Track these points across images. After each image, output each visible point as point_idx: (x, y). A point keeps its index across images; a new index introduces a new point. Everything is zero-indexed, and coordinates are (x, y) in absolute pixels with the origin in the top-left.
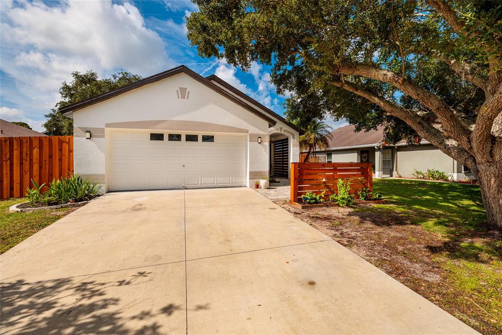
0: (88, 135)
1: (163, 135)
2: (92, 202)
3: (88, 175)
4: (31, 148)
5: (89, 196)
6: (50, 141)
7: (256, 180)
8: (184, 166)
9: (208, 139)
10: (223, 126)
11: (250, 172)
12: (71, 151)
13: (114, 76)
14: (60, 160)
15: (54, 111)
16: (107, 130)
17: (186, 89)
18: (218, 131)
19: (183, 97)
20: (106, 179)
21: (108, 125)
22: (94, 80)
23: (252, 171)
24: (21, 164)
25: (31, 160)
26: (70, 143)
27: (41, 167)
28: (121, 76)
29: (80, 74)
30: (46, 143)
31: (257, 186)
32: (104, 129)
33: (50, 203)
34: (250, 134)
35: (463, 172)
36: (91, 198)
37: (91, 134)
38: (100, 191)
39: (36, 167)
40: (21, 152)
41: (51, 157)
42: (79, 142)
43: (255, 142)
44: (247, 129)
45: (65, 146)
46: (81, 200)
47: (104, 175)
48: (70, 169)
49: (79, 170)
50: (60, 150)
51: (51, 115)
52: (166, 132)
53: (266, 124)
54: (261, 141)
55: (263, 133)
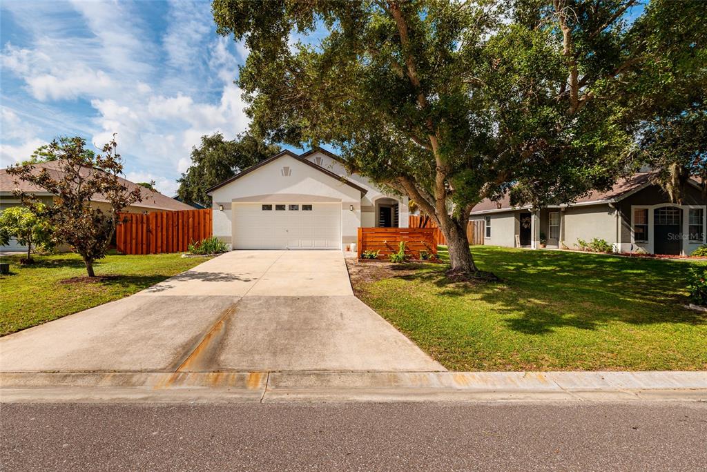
0: (221, 208)
1: (271, 206)
2: (224, 254)
3: (222, 237)
4: (188, 218)
5: (222, 251)
6: (199, 213)
7: (348, 244)
8: (287, 231)
9: (307, 208)
10: (319, 197)
11: (343, 237)
12: (211, 220)
13: (238, 136)
14: (204, 226)
15: (184, 175)
16: (233, 203)
17: (288, 168)
18: (315, 201)
19: (286, 175)
20: (232, 240)
21: (234, 200)
22: (220, 141)
23: (345, 235)
24: (183, 229)
25: (188, 226)
26: (210, 214)
27: (193, 231)
28: (245, 135)
29: (208, 137)
30: (196, 214)
31: (348, 249)
32: (231, 203)
33: (201, 254)
34: (343, 203)
35: (633, 240)
36: (224, 252)
37: (223, 207)
38: (228, 249)
39: (191, 230)
40: (183, 221)
41: (199, 224)
42: (216, 213)
43: (347, 209)
44: (340, 198)
45: (207, 216)
46: (218, 253)
47: (230, 237)
48: (210, 233)
49: (216, 233)
50: (205, 219)
51: (182, 180)
52: (274, 204)
53: (358, 193)
54: (353, 208)
55: (355, 201)
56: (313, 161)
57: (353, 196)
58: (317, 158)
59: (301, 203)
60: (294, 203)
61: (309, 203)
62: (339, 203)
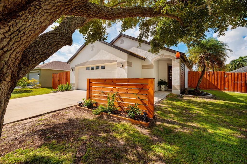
9: (103, 67)
18: (104, 63)
19: (93, 50)
20: (75, 85)
21: (76, 66)
32: (75, 67)
37: (72, 69)
47: (75, 84)
49: (71, 82)
52: (90, 66)
53: (126, 55)
54: (122, 65)
55: (124, 61)
56: (119, 42)
57: (124, 58)
58: (121, 40)
59: (100, 65)
60: (97, 65)
61: (103, 65)
62: (116, 63)
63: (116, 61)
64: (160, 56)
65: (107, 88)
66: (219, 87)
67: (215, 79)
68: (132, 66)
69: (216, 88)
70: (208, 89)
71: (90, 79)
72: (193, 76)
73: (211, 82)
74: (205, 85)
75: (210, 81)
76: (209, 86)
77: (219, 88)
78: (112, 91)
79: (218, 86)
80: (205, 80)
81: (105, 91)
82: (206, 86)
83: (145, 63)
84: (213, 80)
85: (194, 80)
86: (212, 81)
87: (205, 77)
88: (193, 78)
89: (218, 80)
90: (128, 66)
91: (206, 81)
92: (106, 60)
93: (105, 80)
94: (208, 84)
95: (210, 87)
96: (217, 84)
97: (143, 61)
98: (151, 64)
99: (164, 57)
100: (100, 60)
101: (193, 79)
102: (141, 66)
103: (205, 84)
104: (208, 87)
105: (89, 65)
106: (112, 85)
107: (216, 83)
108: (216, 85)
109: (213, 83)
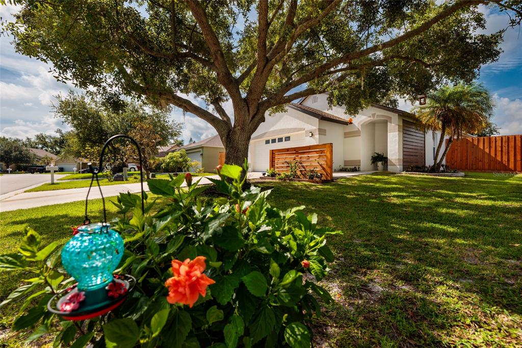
1: (269, 140)
18: (289, 133)
20: (251, 166)
34: (306, 131)
44: (304, 127)
47: (250, 164)
52: (270, 138)
53: (317, 120)
54: (312, 134)
55: (315, 128)
56: (311, 100)
57: (313, 124)
58: (314, 97)
59: (283, 136)
60: (280, 136)
61: (287, 135)
62: (304, 131)
63: (304, 129)
64: (370, 117)
65: (290, 158)
66: (512, 166)
67: (502, 151)
68: (325, 135)
69: (506, 168)
70: (487, 171)
71: (273, 150)
72: (456, 148)
73: (494, 156)
74: (480, 163)
75: (493, 154)
76: (489, 166)
77: (510, 167)
78: (295, 159)
79: (508, 164)
80: (481, 154)
81: (288, 160)
82: (483, 165)
83: (348, 129)
84: (499, 154)
85: (459, 155)
86: (496, 154)
87: (482, 148)
88: (456, 151)
89: (508, 153)
90: (319, 134)
91: (484, 157)
92: (291, 129)
93: (288, 150)
94: (486, 160)
95: (491, 168)
96: (506, 160)
97: (345, 126)
98: (357, 130)
99: (376, 118)
100: (284, 129)
101: (456, 153)
102: (343, 134)
103: (480, 161)
104: (487, 167)
105: (269, 136)
106: (295, 153)
107: (505, 158)
108: (504, 163)
109: (499, 158)
